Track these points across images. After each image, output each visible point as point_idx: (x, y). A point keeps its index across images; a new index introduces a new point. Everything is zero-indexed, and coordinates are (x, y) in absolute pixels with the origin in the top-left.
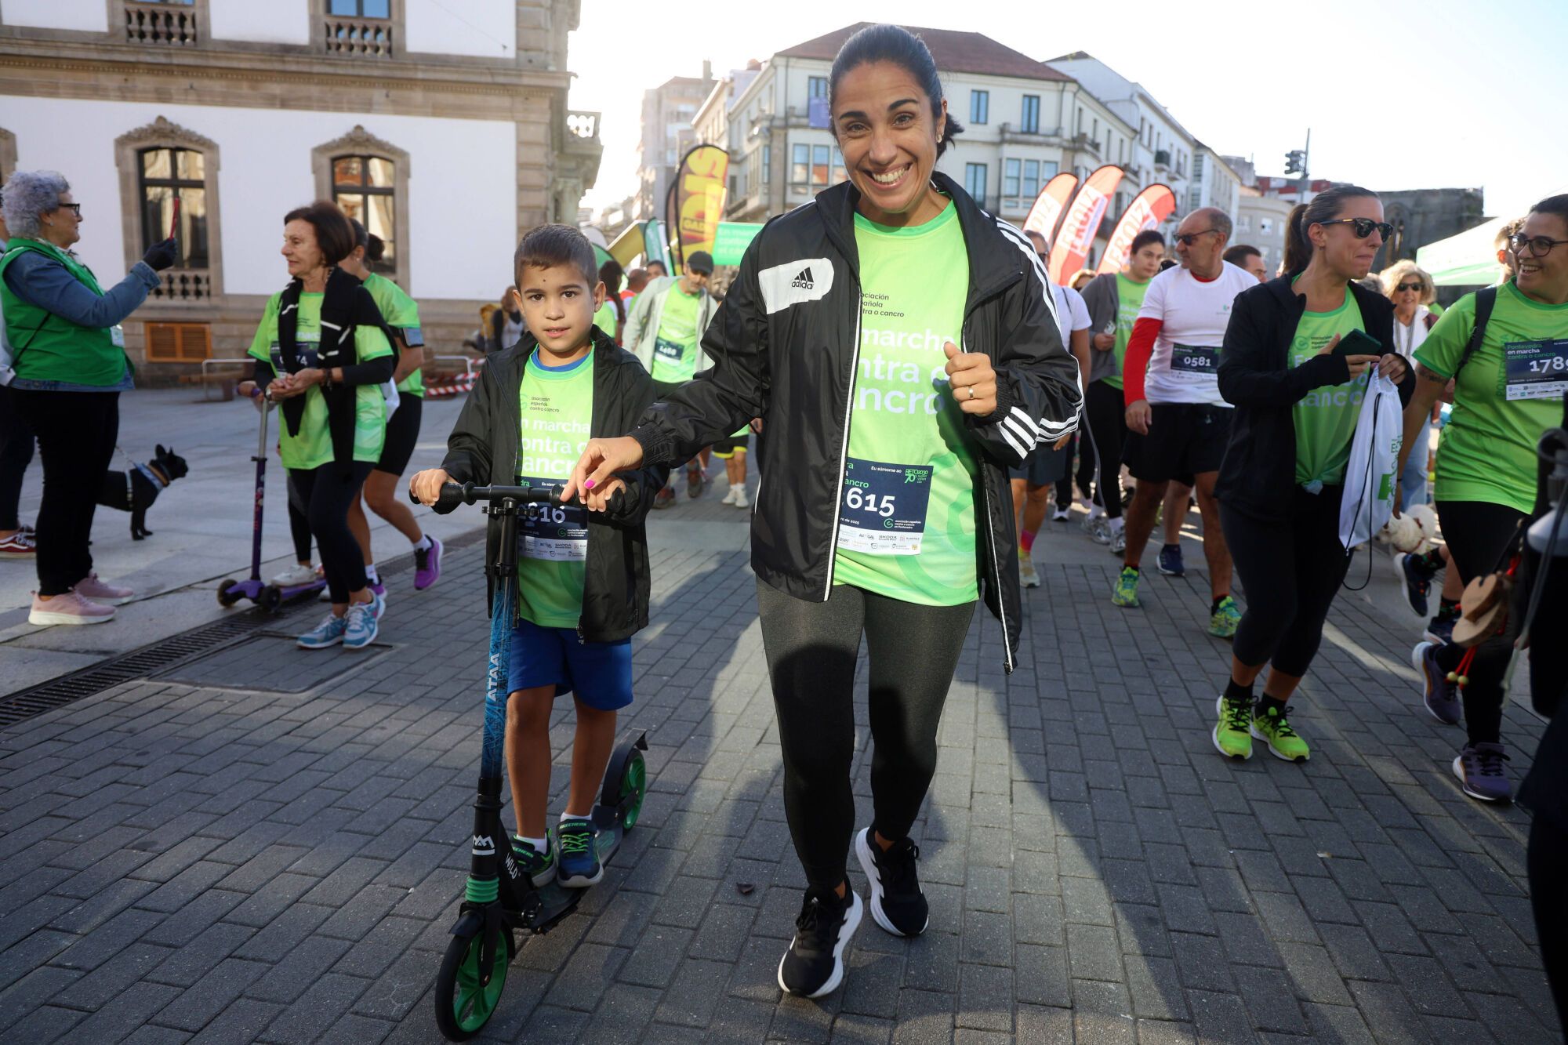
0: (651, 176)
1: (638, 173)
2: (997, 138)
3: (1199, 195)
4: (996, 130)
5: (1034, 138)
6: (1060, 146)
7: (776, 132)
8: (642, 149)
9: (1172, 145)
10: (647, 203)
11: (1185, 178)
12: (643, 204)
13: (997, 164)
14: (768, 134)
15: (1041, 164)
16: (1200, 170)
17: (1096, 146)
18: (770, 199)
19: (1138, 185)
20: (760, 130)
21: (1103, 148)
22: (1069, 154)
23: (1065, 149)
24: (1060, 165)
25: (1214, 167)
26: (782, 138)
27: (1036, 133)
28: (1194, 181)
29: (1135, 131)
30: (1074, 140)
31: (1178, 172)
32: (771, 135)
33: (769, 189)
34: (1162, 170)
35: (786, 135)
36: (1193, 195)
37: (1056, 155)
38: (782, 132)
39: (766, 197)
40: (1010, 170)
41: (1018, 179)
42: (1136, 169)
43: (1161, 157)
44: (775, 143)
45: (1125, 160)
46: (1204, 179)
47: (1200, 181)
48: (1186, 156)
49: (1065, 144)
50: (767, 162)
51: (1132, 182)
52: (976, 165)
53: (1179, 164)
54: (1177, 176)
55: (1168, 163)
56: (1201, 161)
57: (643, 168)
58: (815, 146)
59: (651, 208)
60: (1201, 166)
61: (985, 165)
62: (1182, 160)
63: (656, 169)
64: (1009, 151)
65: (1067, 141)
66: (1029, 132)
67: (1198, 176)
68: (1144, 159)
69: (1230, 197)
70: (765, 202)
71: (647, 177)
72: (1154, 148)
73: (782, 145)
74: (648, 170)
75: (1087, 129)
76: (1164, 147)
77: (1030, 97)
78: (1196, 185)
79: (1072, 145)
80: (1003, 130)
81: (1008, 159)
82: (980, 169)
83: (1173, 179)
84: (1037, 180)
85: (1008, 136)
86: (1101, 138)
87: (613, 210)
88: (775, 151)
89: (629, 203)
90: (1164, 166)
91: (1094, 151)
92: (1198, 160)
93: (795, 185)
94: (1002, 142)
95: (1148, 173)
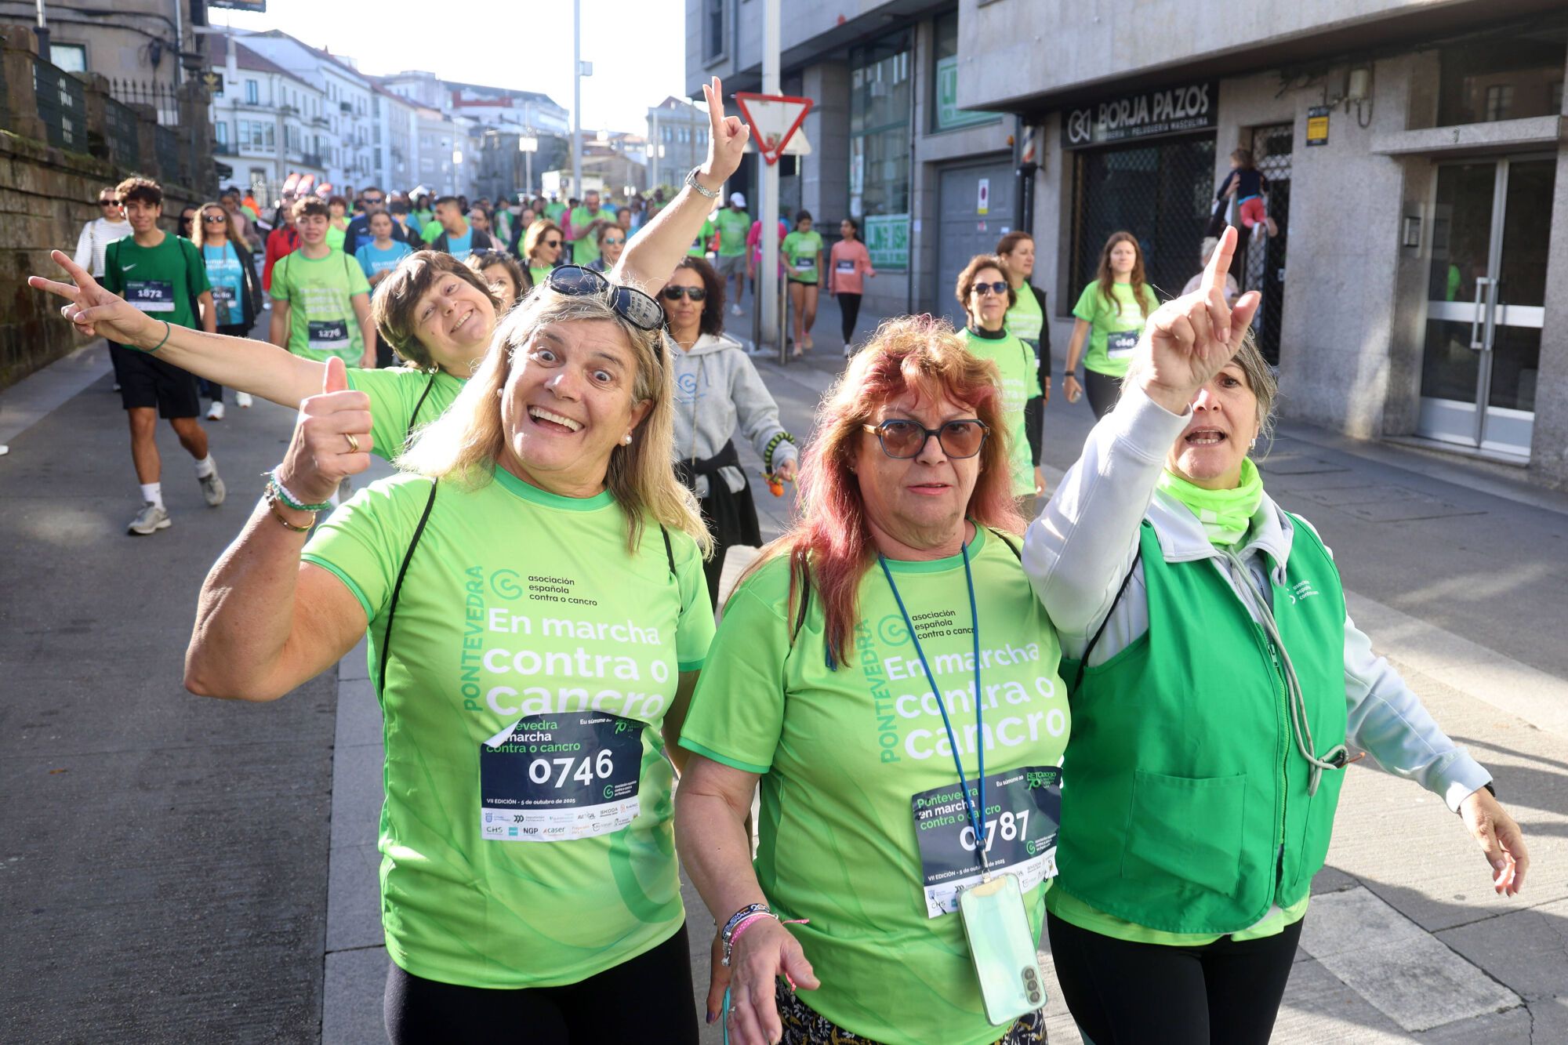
5: (256, 108)
9: (352, 95)
17: (297, 111)
19: (329, 129)
29: (322, 93)
37: (272, 119)
40: (243, 127)
45: (318, 114)
48: (365, 101)
62: (362, 106)
67: (377, 113)
68: (332, 109)
69: (408, 125)
72: (338, 100)
75: (290, 102)
76: (347, 99)
77: (251, 82)
78: (376, 120)
83: (355, 119)
86: (300, 106)
94: (235, 109)
95: (336, 118)
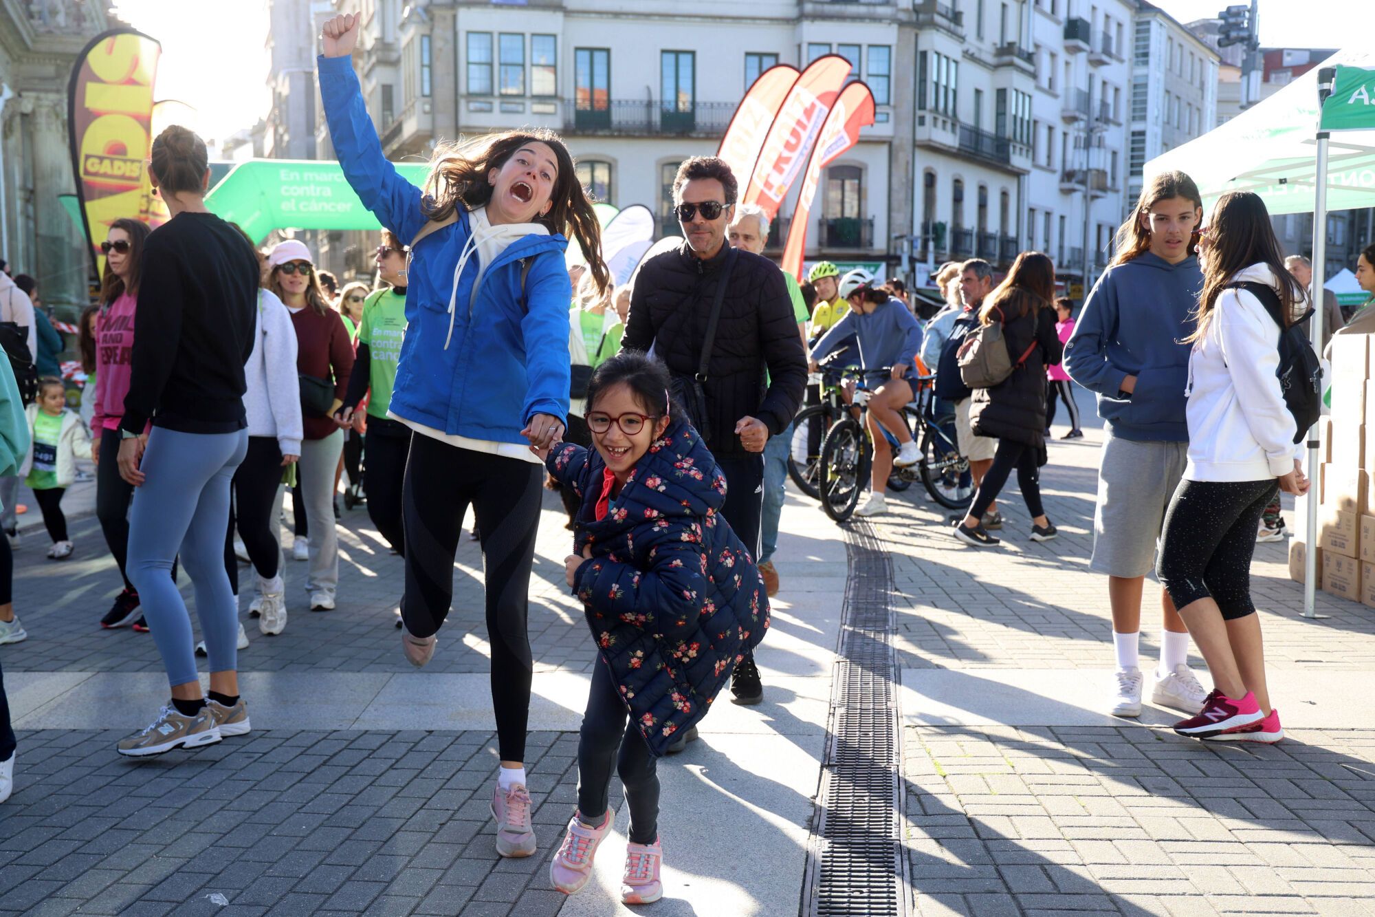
0: (285, 90)
1: (268, 82)
2: (792, 12)
3: (1145, 85)
6: (894, 20)
7: (438, 13)
8: (272, 44)
10: (281, 130)
11: (1121, 61)
12: (276, 131)
13: (796, 49)
14: (426, 18)
15: (864, 49)
16: (1147, 47)
18: (433, 121)
20: (412, 12)
21: (969, 21)
22: (910, 33)
23: (902, 24)
24: (894, 49)
25: (1170, 38)
26: (449, 21)
28: (1137, 64)
30: (916, 9)
31: (1106, 50)
32: (432, 19)
33: (432, 106)
34: (1078, 49)
35: (455, 17)
36: (1135, 86)
38: (449, 14)
39: (428, 118)
42: (1031, 49)
43: (1075, 30)
44: (438, 32)
46: (1152, 60)
47: (1146, 63)
49: (903, 17)
50: (426, 62)
51: (1023, 71)
53: (1107, 38)
54: (1105, 58)
55: (1086, 39)
56: (1148, 31)
57: (274, 76)
58: (501, 34)
59: (286, 138)
60: (1147, 39)
63: (292, 76)
65: (906, 11)
70: (427, 126)
71: (278, 90)
73: (449, 35)
74: (280, 78)
79: (914, 17)
87: (239, 143)
88: (439, 44)
89: (259, 131)
90: (1081, 44)
91: (952, 26)
92: (1142, 30)
93: (471, 96)
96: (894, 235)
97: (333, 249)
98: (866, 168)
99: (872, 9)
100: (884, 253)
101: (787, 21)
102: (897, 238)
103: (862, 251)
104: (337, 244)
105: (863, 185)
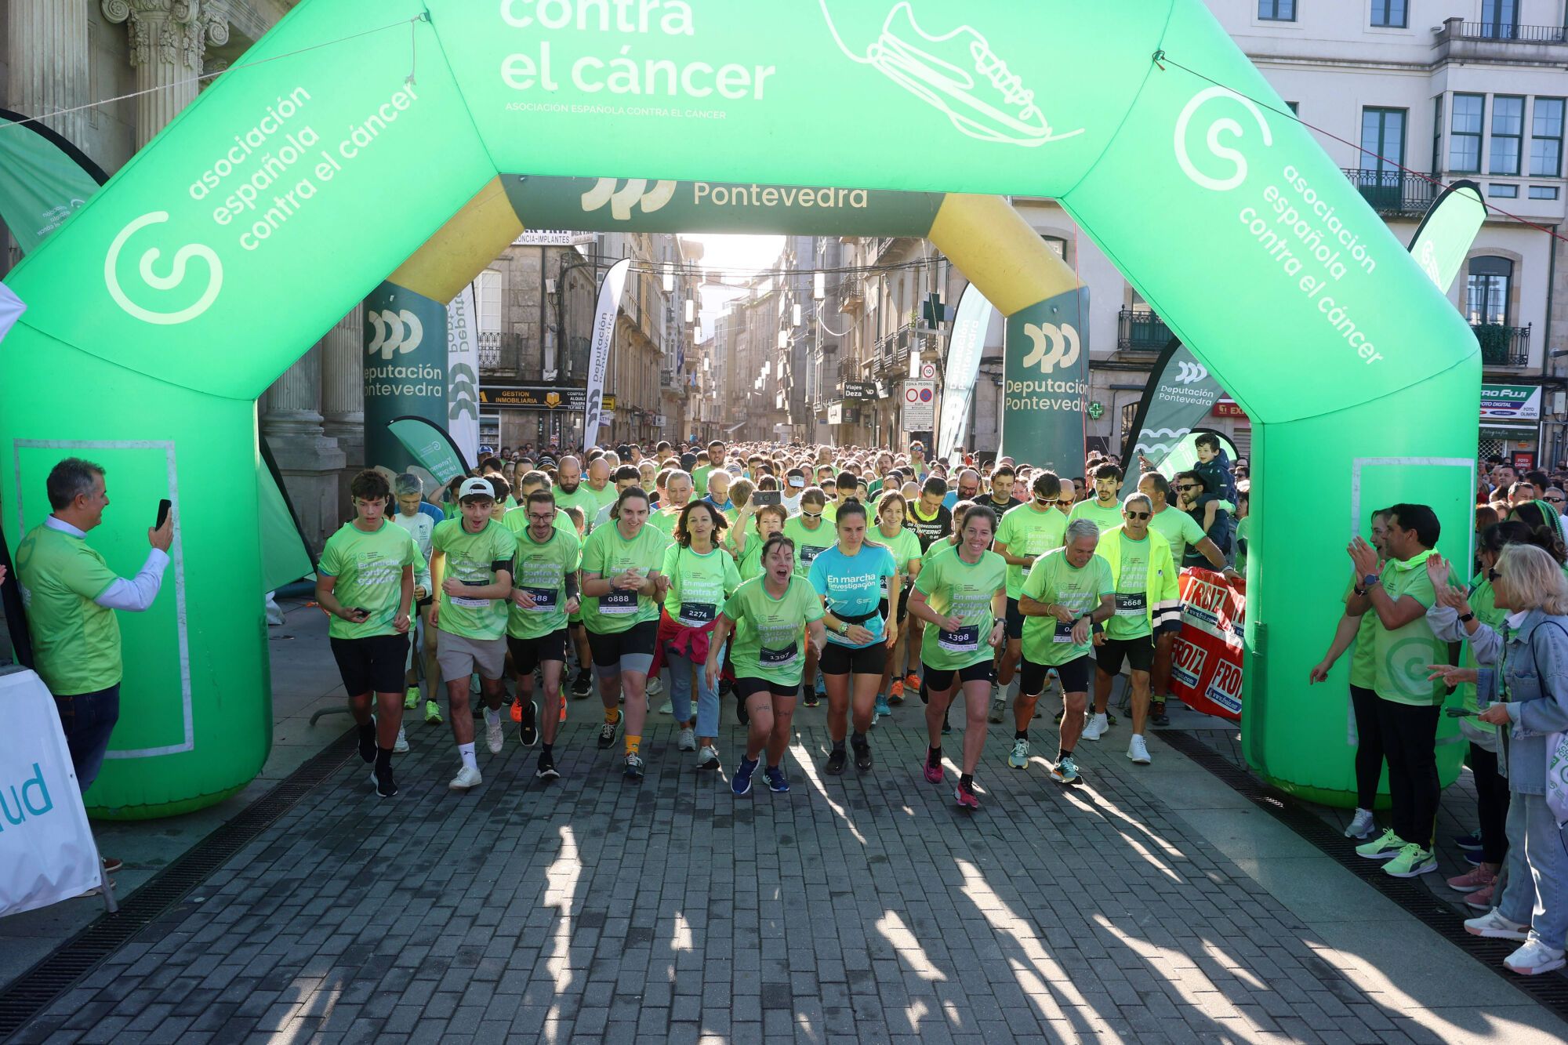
2: (1429, 54)
4: (1430, 39)
13: (1433, 103)
15: (1529, 102)
27: (1514, 37)
41: (1481, 136)
52: (1383, 110)
61: (1403, 111)
64: (1460, 77)
66: (1495, 38)
80: (1442, 38)
81: (1456, 94)
82: (1392, 120)
84: (1521, 138)
85: (1456, 46)
96: (1552, 351)
97: (827, 361)
98: (1521, 261)
99: (1542, 49)
100: (1540, 373)
101: (1421, 66)
102: (1557, 354)
103: (1511, 371)
104: (832, 355)
105: (1515, 283)
